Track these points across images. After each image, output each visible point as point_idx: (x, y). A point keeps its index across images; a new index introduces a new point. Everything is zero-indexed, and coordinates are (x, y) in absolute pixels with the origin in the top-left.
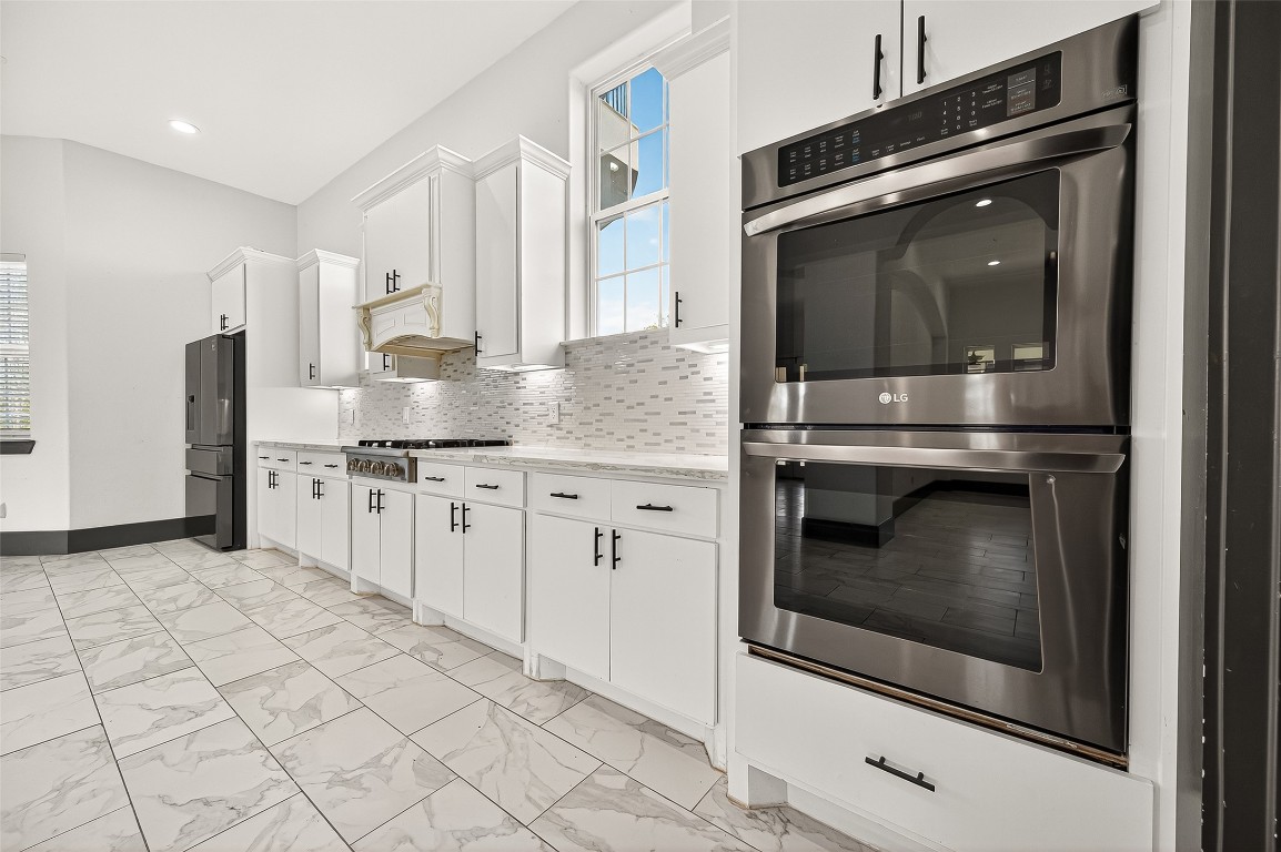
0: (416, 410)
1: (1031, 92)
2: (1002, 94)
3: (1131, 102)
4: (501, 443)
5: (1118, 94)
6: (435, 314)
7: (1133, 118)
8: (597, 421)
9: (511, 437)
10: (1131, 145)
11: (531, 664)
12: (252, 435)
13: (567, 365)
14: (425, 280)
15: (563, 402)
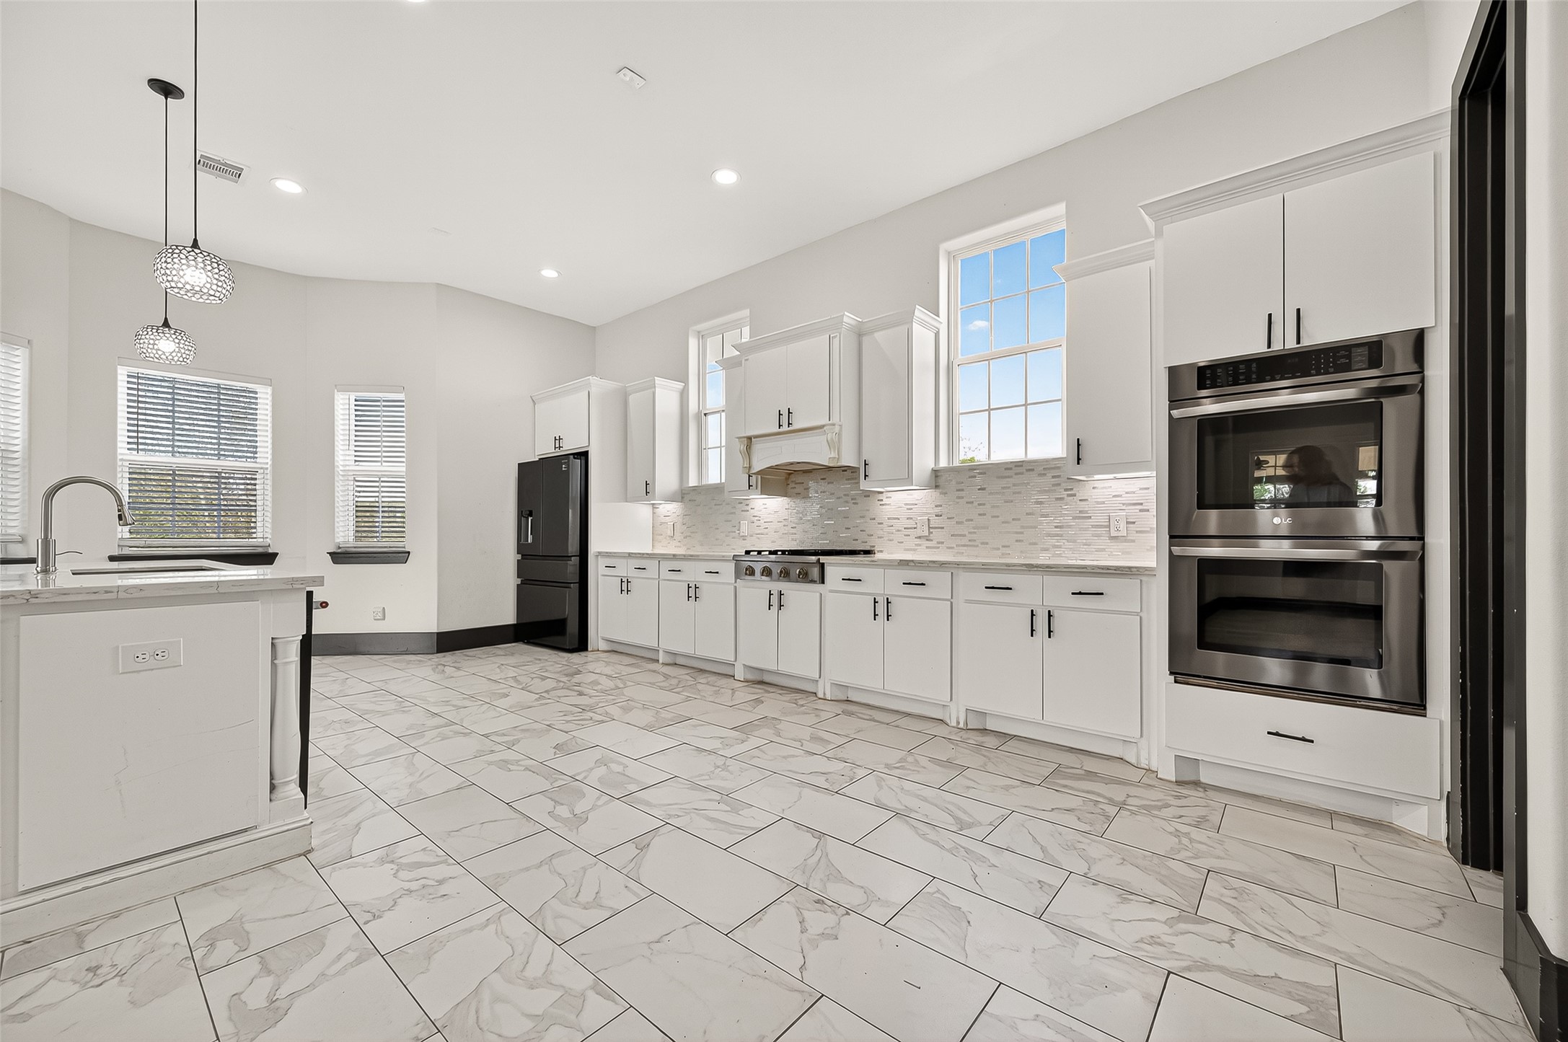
0: (757, 523)
1: (1365, 359)
2: (1349, 357)
3: (1421, 371)
4: (867, 552)
5: (1415, 368)
6: (835, 445)
7: (1423, 381)
8: (970, 533)
9: (874, 546)
10: (1422, 392)
11: (958, 718)
12: (595, 546)
13: (937, 487)
14: (824, 421)
15: (933, 518)
